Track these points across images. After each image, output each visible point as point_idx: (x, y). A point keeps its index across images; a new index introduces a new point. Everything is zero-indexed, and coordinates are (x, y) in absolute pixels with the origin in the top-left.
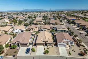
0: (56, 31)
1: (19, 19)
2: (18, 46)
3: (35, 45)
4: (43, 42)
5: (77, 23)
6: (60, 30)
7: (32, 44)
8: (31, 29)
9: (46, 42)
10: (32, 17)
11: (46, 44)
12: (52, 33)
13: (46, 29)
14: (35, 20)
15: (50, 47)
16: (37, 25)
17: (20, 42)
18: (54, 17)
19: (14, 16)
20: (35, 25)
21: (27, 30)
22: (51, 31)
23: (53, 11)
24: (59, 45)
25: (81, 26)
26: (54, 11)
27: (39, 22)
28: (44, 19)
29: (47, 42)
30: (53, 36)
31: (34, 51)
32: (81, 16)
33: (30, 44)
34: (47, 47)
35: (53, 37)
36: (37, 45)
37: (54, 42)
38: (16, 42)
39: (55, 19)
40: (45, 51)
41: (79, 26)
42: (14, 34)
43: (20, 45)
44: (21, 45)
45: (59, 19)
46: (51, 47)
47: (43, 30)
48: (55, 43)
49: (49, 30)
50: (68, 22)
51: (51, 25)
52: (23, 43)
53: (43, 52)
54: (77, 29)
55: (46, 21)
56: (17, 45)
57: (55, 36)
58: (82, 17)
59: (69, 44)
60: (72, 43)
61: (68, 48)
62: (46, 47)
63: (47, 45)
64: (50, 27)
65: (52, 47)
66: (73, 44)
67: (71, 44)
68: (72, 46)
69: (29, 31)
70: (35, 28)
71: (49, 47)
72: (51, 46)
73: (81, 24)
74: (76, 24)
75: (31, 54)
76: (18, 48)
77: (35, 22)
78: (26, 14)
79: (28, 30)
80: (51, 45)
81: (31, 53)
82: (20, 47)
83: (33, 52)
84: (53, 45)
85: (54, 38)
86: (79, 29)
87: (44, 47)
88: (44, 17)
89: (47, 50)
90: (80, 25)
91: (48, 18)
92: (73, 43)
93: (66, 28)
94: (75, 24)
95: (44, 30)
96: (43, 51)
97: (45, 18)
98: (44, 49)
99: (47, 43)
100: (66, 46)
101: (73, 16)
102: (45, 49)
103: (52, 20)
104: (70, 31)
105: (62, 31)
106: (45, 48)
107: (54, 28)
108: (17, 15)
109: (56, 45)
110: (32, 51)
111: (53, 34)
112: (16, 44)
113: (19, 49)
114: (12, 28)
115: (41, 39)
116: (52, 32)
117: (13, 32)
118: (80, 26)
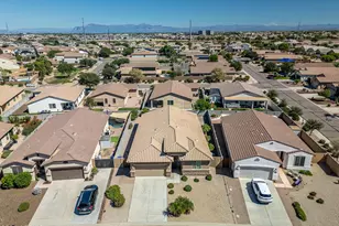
0: (220, 104)
1: (59, 58)
2: (41, 174)
3: (126, 169)
4: (163, 154)
5: (302, 72)
6: (237, 102)
7: (110, 163)
8: (110, 98)
10: (117, 53)
11: (177, 167)
12: (203, 113)
13: (173, 98)
14: (127, 61)
15: (196, 180)
16: (138, 81)
17: (48, 157)
18: (206, 51)
19: (41, 47)
20: (129, 81)
21: (88, 103)
22: (199, 107)
23: (201, 32)
24: (242, 168)
25: (325, 84)
26: (204, 33)
27: (144, 69)
28: (164, 58)
29: (184, 154)
30: (208, 129)
31: (117, 200)
32: (315, 48)
33: (99, 164)
34: (184, 179)
35: (210, 133)
36: (133, 170)
37: (215, 153)
38: (26, 159)
39: (213, 59)
40: (173, 199)
41: (315, 84)
42: (28, 120)
43: (49, 173)
44: (52, 170)
45: (228, 57)
46: (202, 178)
47: (161, 103)
48: (219, 160)
49: (190, 100)
50: (265, 71)
51: (195, 81)
52: (66, 162)
53: (165, 208)
54: (306, 96)
55: (175, 65)
56: (32, 172)
57: (219, 127)
58: (318, 52)
59: (290, 165)
60: (300, 161)
61: (287, 183)
62: (176, 179)
63: (185, 168)
64: (193, 90)
65: (208, 178)
67: (296, 164)
68: (301, 172)
69: (101, 104)
70: (129, 95)
71: (191, 178)
72: (199, 173)
73: (322, 75)
74: (299, 77)
75: (100, 218)
76: (40, 185)
77: (125, 70)
78: (94, 43)
79: (97, 99)
80: (203, 168)
81: (103, 211)
82: (47, 182)
83: (113, 205)
84: (212, 170)
85: (215, 136)
86: (316, 96)
88: (164, 52)
89: (185, 195)
90: (320, 79)
91: (180, 56)
92: (309, 158)
93: (262, 94)
94: (296, 78)
95: (165, 100)
96: (163, 201)
97: (169, 56)
98: (166, 190)
99: (181, 159)
100: (275, 176)
101: (283, 48)
102: (171, 193)
103: (197, 61)
104: (282, 105)
105: (245, 105)
106: (170, 186)
107: (207, 92)
108: (57, 43)
109: (226, 169)
110: (108, 201)
111: (207, 119)
112: (30, 167)
113: (44, 190)
114: (27, 92)
115: (155, 143)
116: (201, 110)
117: (27, 111)
118: (320, 84)
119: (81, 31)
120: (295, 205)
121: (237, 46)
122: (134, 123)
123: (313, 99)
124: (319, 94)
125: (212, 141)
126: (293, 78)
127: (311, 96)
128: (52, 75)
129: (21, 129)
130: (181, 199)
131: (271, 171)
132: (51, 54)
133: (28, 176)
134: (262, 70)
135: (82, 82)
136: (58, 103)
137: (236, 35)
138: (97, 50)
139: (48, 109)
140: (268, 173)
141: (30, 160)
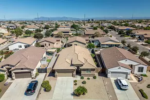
0: (99, 46)
1: (26, 29)
2: (10, 76)
3: (53, 73)
4: (72, 65)
5: (136, 34)
6: (107, 45)
7: (45, 71)
8: (47, 43)
9: (78, 67)
10: (52, 27)
11: (78, 72)
12: (91, 50)
15: (88, 79)
17: (14, 66)
18: (92, 26)
23: (89, 20)
25: (147, 38)
26: (91, 20)
28: (73, 29)
29: (82, 65)
30: (94, 56)
31: (47, 88)
32: (141, 25)
33: (40, 71)
34: (82, 78)
36: (56, 74)
38: (2, 67)
39: (95, 29)
40: (76, 87)
43: (14, 75)
44: (15, 73)
46: (91, 78)
47: (71, 45)
49: (85, 44)
50: (119, 34)
52: (22, 69)
53: (72, 92)
55: (78, 32)
58: (142, 27)
60: (141, 70)
61: (135, 80)
62: (78, 78)
64: (86, 40)
65: (95, 78)
66: (144, 72)
67: (139, 71)
68: (141, 75)
71: (85, 78)
72: (90, 75)
73: (146, 34)
74: (135, 36)
78: (42, 24)
80: (92, 73)
81: (39, 93)
82: (13, 79)
83: (45, 90)
84: (96, 74)
86: (144, 43)
87: (75, 79)
88: (73, 27)
91: (80, 28)
95: (73, 44)
96: (71, 89)
97: (75, 28)
98: (73, 83)
99: (80, 68)
100: (129, 77)
101: (126, 25)
102: (76, 84)
106: (75, 81)
107: (93, 42)
108: (26, 23)
109: (104, 73)
110: (43, 89)
111: (93, 52)
113: (11, 83)
114: (9, 41)
116: (90, 48)
117: (8, 49)
118: (145, 38)
119: (37, 20)
120: (141, 91)
121: (106, 24)
122: (58, 54)
123: (142, 45)
124: (145, 42)
125: (96, 61)
126: (132, 36)
127: (141, 43)
128: (22, 35)
129: (4, 56)
130: (81, 87)
131: (127, 74)
132: (23, 27)
133: (3, 76)
134: (117, 33)
135: (35, 37)
136: (23, 45)
137: (105, 21)
138: (43, 26)
139: (18, 48)
140: (125, 75)
141: (4, 68)
